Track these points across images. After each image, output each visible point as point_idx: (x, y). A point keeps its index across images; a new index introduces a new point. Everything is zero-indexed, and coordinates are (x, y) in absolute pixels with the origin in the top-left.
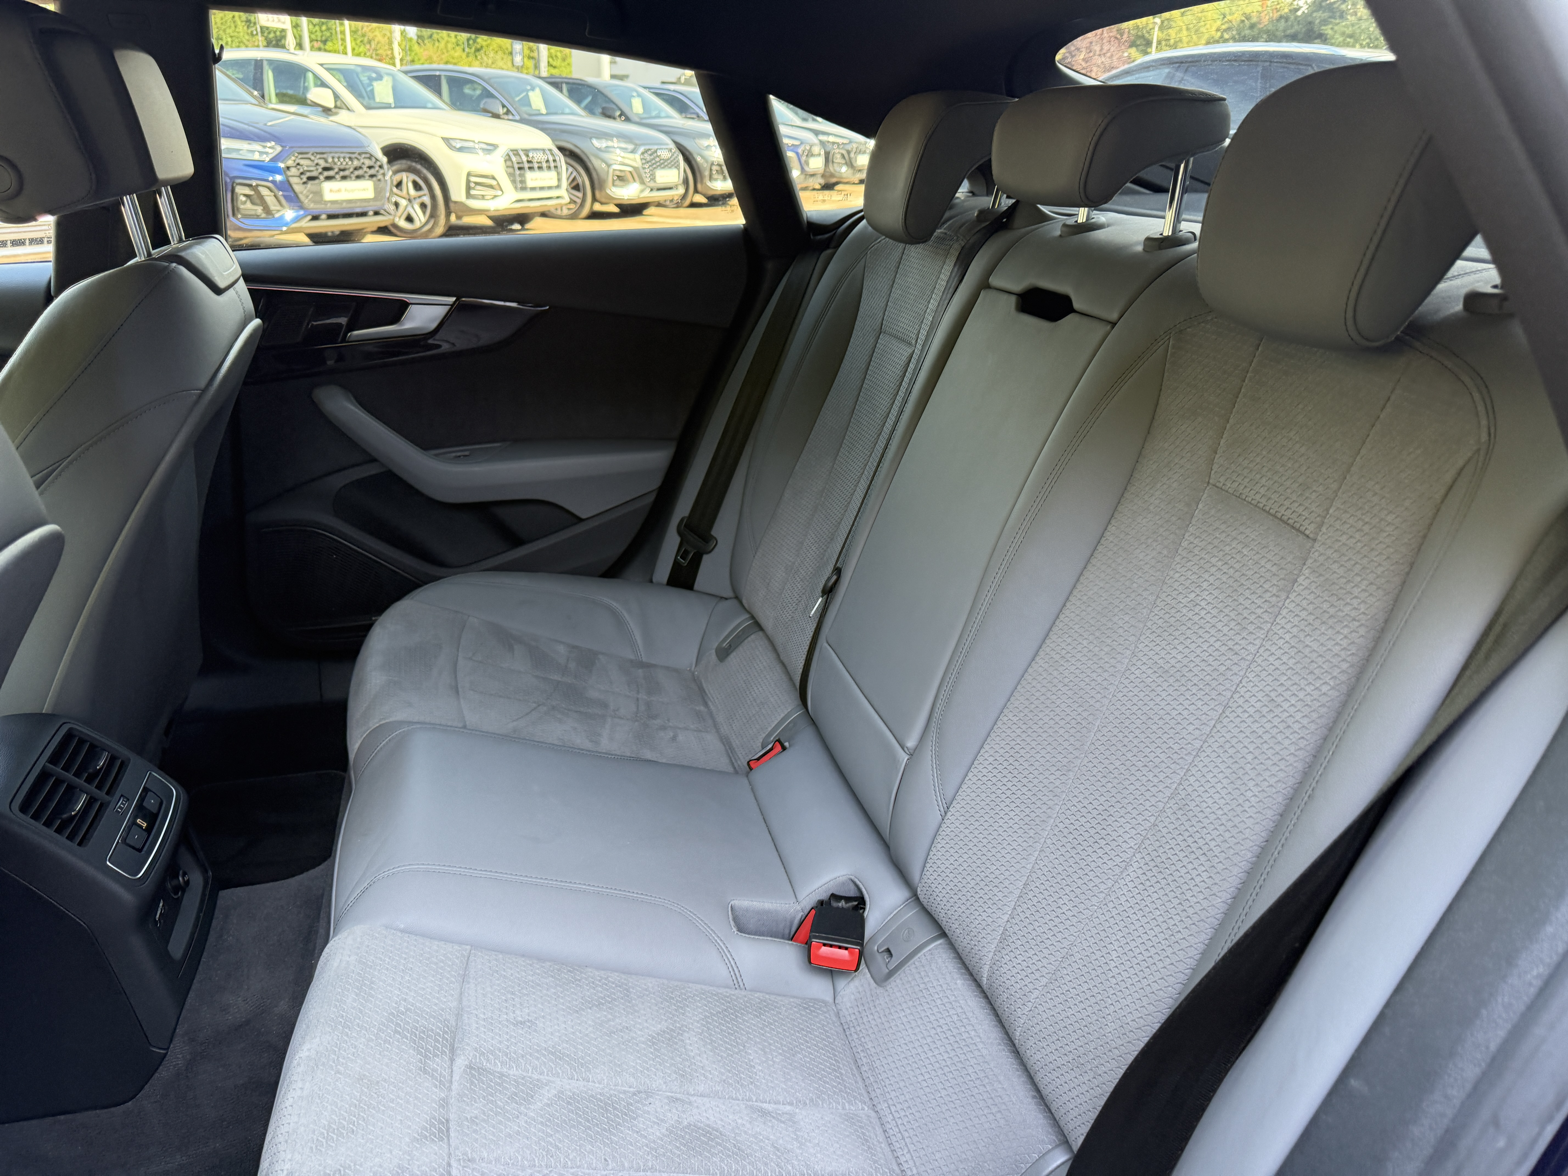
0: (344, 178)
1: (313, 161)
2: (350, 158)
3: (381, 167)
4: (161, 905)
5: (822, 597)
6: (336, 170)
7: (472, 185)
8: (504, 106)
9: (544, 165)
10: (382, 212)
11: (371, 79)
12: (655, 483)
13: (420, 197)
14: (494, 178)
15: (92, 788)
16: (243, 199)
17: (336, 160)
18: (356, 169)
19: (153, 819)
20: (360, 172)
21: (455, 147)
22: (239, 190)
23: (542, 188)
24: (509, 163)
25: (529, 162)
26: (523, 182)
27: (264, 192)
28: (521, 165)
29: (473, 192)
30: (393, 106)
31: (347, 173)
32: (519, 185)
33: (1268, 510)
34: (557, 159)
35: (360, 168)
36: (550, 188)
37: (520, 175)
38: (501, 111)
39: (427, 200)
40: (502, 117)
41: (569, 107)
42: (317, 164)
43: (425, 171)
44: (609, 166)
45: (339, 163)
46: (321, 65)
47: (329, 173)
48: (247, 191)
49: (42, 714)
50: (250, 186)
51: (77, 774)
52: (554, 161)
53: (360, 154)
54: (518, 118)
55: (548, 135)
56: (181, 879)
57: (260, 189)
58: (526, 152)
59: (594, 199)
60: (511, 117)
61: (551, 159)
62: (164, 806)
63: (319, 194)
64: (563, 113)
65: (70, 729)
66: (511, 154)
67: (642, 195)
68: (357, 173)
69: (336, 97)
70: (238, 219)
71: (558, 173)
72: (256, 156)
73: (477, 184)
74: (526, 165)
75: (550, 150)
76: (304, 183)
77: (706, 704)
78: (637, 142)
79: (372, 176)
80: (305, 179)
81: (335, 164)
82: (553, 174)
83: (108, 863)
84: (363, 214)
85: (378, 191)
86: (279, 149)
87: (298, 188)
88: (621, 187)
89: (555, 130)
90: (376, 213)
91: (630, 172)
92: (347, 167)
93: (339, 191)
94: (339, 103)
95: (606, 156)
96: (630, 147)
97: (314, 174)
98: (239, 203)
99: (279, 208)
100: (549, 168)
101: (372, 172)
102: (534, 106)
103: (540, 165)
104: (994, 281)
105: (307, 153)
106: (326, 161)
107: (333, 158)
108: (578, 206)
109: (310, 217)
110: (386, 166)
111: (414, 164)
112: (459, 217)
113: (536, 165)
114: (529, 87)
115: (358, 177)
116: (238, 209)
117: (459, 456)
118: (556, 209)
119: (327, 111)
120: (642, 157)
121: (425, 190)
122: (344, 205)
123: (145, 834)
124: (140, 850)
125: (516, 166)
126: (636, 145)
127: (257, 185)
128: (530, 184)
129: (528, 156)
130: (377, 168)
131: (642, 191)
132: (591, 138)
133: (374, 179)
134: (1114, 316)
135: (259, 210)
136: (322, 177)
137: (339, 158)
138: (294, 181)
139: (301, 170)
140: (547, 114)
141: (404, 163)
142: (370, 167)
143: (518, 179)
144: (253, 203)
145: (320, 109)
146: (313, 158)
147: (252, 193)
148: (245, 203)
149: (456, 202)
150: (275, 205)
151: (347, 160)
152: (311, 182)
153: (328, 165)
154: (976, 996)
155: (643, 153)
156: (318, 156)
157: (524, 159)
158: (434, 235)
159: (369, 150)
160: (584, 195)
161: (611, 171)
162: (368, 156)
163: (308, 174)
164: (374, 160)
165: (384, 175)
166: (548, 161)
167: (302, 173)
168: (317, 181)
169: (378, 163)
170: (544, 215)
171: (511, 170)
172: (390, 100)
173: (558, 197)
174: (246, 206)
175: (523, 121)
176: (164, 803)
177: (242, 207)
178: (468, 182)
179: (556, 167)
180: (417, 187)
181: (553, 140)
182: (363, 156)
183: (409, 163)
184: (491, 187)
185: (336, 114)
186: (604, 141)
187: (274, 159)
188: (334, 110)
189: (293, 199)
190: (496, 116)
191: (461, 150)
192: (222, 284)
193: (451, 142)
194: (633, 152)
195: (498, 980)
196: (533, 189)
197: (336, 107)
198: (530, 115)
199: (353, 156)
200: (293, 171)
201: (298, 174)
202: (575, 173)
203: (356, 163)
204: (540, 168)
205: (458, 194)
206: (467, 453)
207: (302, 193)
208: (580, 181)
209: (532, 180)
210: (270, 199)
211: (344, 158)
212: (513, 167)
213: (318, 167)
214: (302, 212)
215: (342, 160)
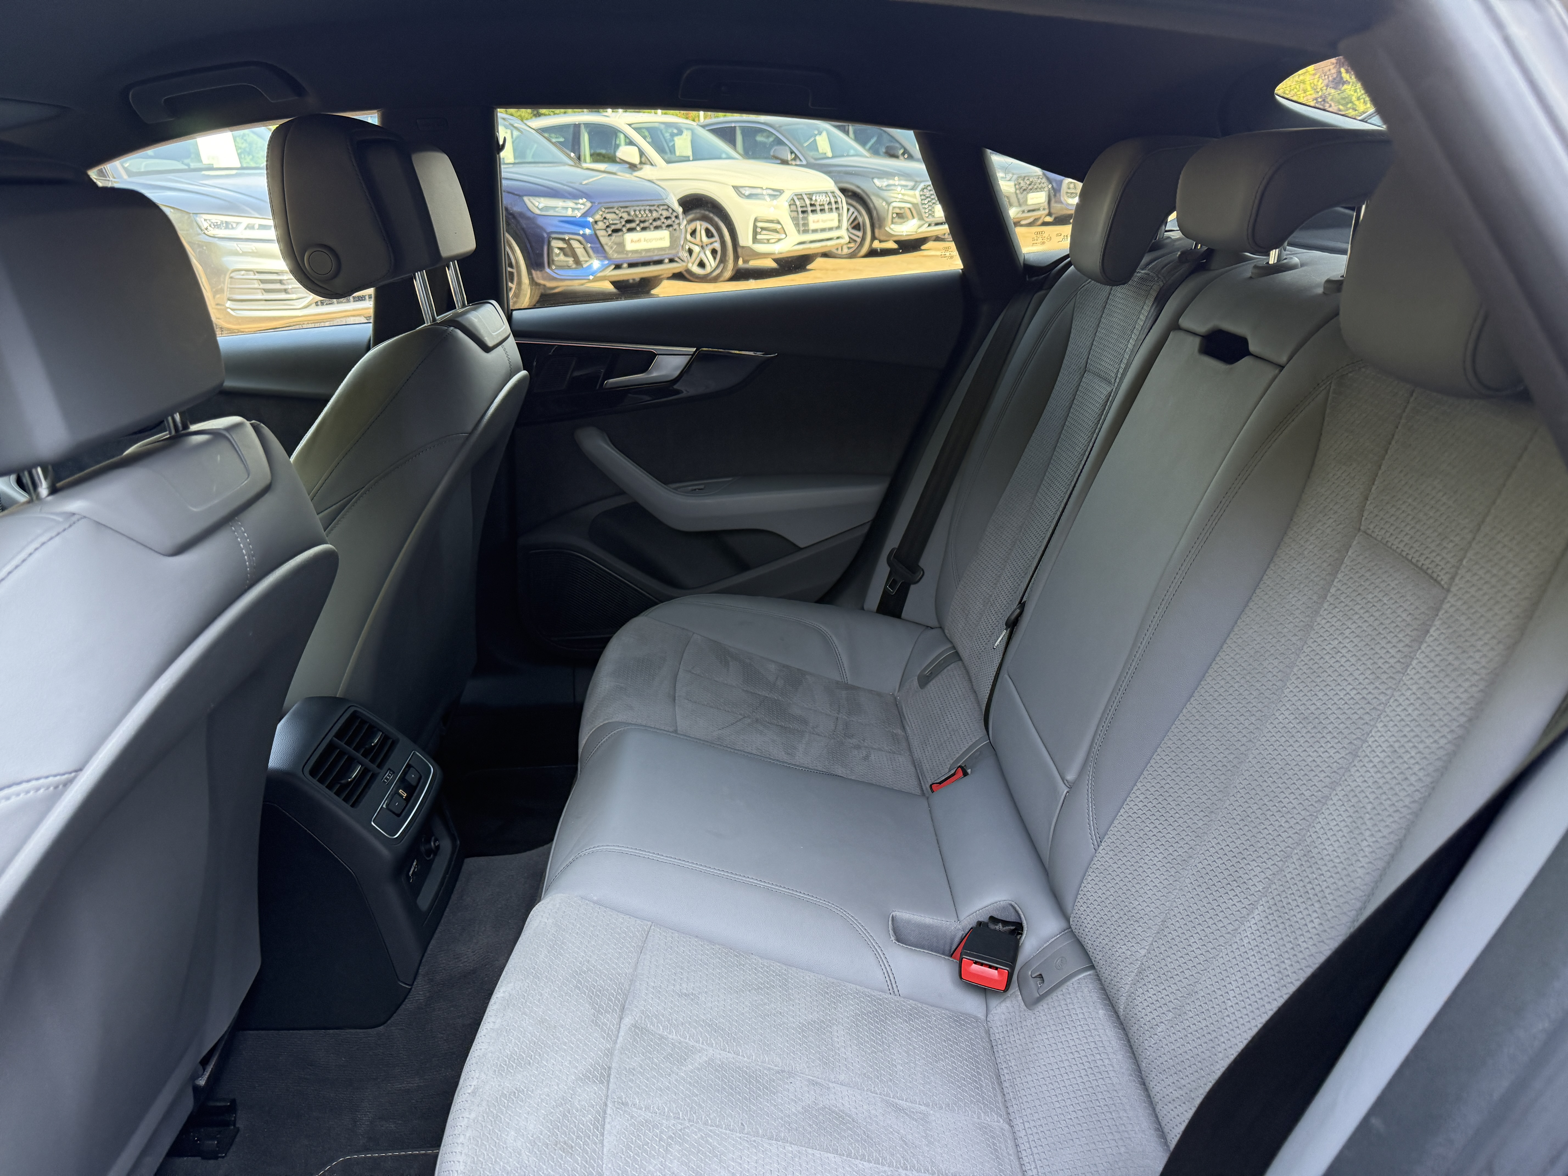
0: (644, 229)
1: (617, 214)
2: (650, 211)
3: (677, 217)
4: (415, 863)
5: (1007, 630)
6: (638, 222)
7: (759, 230)
8: (792, 152)
9: (826, 207)
10: (676, 259)
11: (673, 135)
12: (868, 516)
13: (711, 243)
14: (779, 223)
15: (366, 761)
16: (557, 251)
17: (637, 213)
18: (655, 220)
19: (412, 790)
20: (658, 223)
21: (744, 195)
22: (555, 244)
23: (823, 230)
24: (793, 208)
25: (811, 205)
26: (806, 225)
27: (575, 244)
28: (804, 209)
29: (758, 237)
30: (691, 158)
31: (646, 224)
32: (802, 229)
33: (1410, 558)
34: (839, 200)
35: (659, 219)
36: (831, 229)
37: (803, 219)
38: (789, 157)
39: (717, 245)
40: (790, 162)
41: (855, 150)
42: (621, 217)
43: (716, 219)
44: (889, 204)
45: (640, 216)
46: (630, 125)
47: (630, 225)
48: (561, 244)
49: (336, 698)
50: (563, 240)
51: (357, 749)
52: (836, 202)
53: (658, 206)
54: (804, 163)
55: (832, 177)
56: (432, 844)
57: (572, 242)
58: (810, 195)
59: (874, 238)
60: (798, 162)
61: (833, 200)
62: (422, 780)
63: (621, 245)
64: (848, 156)
65: (355, 712)
66: (795, 198)
67: (920, 230)
68: (655, 224)
69: (642, 153)
70: (552, 270)
71: (839, 215)
72: (569, 213)
73: (763, 229)
74: (809, 209)
75: (833, 193)
76: (609, 235)
77: (904, 728)
78: (918, 179)
79: (669, 226)
80: (610, 232)
81: (637, 216)
82: (834, 215)
83: (373, 823)
84: (660, 262)
85: (673, 240)
86: (589, 205)
87: (603, 240)
88: (901, 223)
89: (839, 172)
90: (671, 261)
91: (909, 209)
92: (647, 219)
93: (639, 241)
94: (643, 159)
95: (885, 194)
96: (911, 184)
97: (618, 227)
98: (554, 255)
99: (587, 259)
100: (831, 210)
101: (669, 222)
102: (821, 151)
103: (822, 207)
104: (1184, 322)
105: (612, 208)
106: (629, 214)
107: (635, 211)
108: (858, 244)
109: (613, 267)
110: (681, 217)
111: (707, 213)
112: (745, 262)
113: (818, 208)
114: (816, 132)
115: (657, 228)
116: (553, 261)
117: (695, 490)
118: (837, 249)
119: (633, 167)
120: (921, 193)
121: (717, 238)
122: (643, 254)
123: (404, 803)
124: (398, 815)
125: (800, 210)
126: (916, 182)
127: (569, 239)
128: (812, 226)
129: (811, 199)
130: (673, 219)
131: (920, 227)
132: (873, 178)
133: (671, 229)
134: (1283, 359)
135: (570, 260)
136: (624, 229)
137: (640, 211)
138: (601, 233)
139: (607, 224)
140: (833, 157)
141: (698, 212)
142: (667, 218)
143: (801, 222)
144: (565, 255)
145: (628, 166)
146: (617, 212)
147: (565, 246)
148: (558, 255)
149: (743, 247)
150: (584, 257)
151: (647, 212)
152: (615, 235)
153: (630, 218)
154: (1115, 1027)
155: (923, 190)
156: (622, 210)
157: (808, 202)
158: (722, 279)
159: (666, 201)
160: (864, 233)
161: (891, 208)
162: (666, 207)
163: (613, 227)
164: (671, 211)
165: (679, 224)
166: (830, 203)
167: (608, 227)
168: (620, 233)
169: (675, 214)
170: (825, 255)
171: (795, 214)
172: (689, 153)
173: (838, 238)
174: (560, 258)
175: (809, 166)
176: (423, 777)
177: (556, 259)
178: (755, 227)
179: (837, 209)
180: (709, 234)
181: (836, 183)
182: (662, 207)
183: (703, 212)
184: (776, 231)
185: (641, 169)
186: (885, 180)
187: (585, 215)
188: (639, 166)
189: (600, 250)
190: (784, 162)
191: (750, 196)
192: (490, 343)
193: (741, 190)
194: (913, 188)
195: (671, 955)
196: (815, 231)
197: (641, 163)
198: (816, 159)
199: (652, 208)
200: (601, 225)
201: (604, 227)
202: (856, 213)
203: (655, 215)
204: (822, 210)
205: (745, 239)
206: (702, 487)
207: (607, 244)
208: (860, 220)
209: (814, 222)
210: (580, 251)
211: (645, 210)
212: (797, 211)
213: (622, 220)
214: (606, 262)
215: (642, 212)
